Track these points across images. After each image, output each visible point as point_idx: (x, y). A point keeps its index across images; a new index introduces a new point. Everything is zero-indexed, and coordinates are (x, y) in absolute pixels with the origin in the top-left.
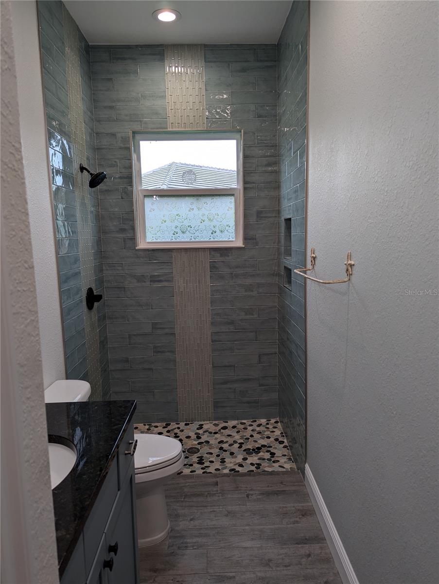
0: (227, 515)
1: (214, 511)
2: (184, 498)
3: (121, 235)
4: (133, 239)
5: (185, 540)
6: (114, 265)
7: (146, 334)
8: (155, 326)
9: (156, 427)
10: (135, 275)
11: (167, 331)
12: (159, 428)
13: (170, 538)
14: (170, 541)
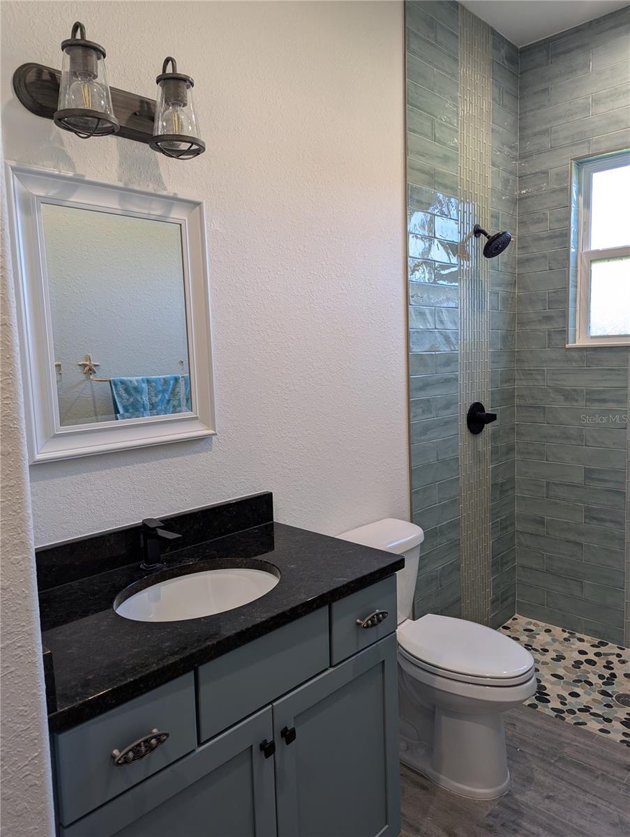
0: (615, 825)
1: (596, 806)
2: (556, 761)
3: (545, 327)
4: (564, 332)
5: (520, 821)
6: (531, 372)
7: (574, 486)
8: (589, 474)
9: (581, 640)
10: (563, 389)
11: (610, 485)
12: (585, 643)
13: (498, 804)
14: (497, 807)
